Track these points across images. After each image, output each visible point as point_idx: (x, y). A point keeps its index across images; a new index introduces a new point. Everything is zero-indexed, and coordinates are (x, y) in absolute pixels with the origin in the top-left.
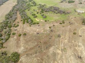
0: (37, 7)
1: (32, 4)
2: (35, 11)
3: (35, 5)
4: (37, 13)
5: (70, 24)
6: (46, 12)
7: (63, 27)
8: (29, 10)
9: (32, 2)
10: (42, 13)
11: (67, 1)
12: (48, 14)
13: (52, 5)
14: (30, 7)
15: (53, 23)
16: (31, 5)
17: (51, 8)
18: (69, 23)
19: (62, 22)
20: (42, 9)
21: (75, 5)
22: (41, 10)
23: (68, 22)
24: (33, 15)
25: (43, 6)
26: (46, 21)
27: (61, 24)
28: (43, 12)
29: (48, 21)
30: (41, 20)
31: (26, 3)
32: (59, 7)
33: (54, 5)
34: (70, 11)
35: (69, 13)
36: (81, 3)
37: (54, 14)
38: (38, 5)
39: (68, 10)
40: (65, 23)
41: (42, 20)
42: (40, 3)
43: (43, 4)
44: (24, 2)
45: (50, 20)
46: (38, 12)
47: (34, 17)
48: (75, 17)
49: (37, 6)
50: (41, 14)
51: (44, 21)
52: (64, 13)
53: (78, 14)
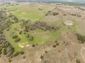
0: (20, 25)
1: (13, 21)
2: (16, 30)
3: (17, 22)
4: (20, 34)
5: (66, 45)
6: (31, 30)
7: (59, 52)
8: (8, 30)
9: (13, 17)
10: (26, 32)
11: (52, 14)
12: (35, 33)
13: (37, 20)
14: (10, 24)
15: (44, 48)
16: (11, 22)
17: (37, 24)
18: (64, 42)
19: (55, 44)
20: (26, 27)
21: (61, 17)
22: (24, 28)
23: (62, 42)
24: (13, 38)
25: (27, 22)
26: (34, 46)
27: (54, 46)
28: (28, 31)
29: (37, 45)
30: (26, 44)
31: (6, 19)
32: (46, 21)
33: (39, 20)
34: (58, 25)
35: (59, 29)
36: (65, 15)
37: (42, 32)
38: (20, 21)
39: (56, 25)
40: (60, 44)
41: (28, 45)
42: (23, 18)
43: (26, 19)
44: (2, 18)
45: (39, 43)
46: (21, 32)
47: (16, 41)
48: (67, 33)
49: (19, 23)
50: (25, 34)
51: (31, 46)
52: (53, 28)
53: (69, 28)
